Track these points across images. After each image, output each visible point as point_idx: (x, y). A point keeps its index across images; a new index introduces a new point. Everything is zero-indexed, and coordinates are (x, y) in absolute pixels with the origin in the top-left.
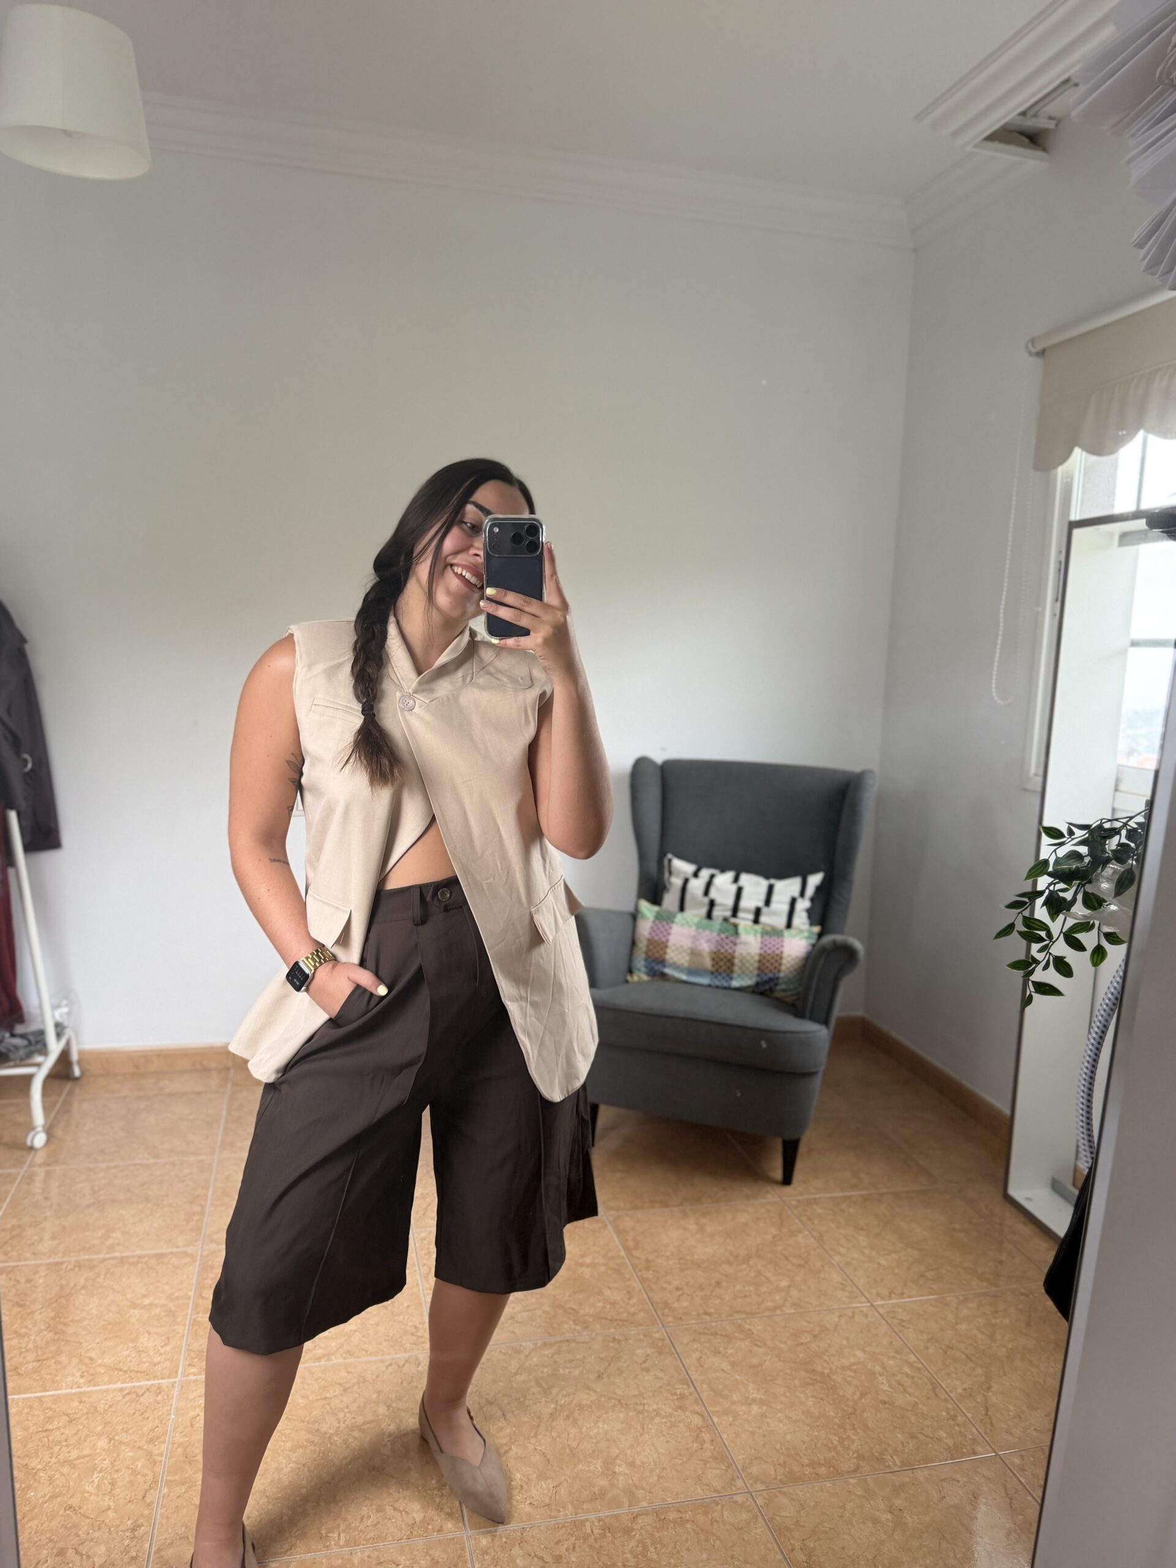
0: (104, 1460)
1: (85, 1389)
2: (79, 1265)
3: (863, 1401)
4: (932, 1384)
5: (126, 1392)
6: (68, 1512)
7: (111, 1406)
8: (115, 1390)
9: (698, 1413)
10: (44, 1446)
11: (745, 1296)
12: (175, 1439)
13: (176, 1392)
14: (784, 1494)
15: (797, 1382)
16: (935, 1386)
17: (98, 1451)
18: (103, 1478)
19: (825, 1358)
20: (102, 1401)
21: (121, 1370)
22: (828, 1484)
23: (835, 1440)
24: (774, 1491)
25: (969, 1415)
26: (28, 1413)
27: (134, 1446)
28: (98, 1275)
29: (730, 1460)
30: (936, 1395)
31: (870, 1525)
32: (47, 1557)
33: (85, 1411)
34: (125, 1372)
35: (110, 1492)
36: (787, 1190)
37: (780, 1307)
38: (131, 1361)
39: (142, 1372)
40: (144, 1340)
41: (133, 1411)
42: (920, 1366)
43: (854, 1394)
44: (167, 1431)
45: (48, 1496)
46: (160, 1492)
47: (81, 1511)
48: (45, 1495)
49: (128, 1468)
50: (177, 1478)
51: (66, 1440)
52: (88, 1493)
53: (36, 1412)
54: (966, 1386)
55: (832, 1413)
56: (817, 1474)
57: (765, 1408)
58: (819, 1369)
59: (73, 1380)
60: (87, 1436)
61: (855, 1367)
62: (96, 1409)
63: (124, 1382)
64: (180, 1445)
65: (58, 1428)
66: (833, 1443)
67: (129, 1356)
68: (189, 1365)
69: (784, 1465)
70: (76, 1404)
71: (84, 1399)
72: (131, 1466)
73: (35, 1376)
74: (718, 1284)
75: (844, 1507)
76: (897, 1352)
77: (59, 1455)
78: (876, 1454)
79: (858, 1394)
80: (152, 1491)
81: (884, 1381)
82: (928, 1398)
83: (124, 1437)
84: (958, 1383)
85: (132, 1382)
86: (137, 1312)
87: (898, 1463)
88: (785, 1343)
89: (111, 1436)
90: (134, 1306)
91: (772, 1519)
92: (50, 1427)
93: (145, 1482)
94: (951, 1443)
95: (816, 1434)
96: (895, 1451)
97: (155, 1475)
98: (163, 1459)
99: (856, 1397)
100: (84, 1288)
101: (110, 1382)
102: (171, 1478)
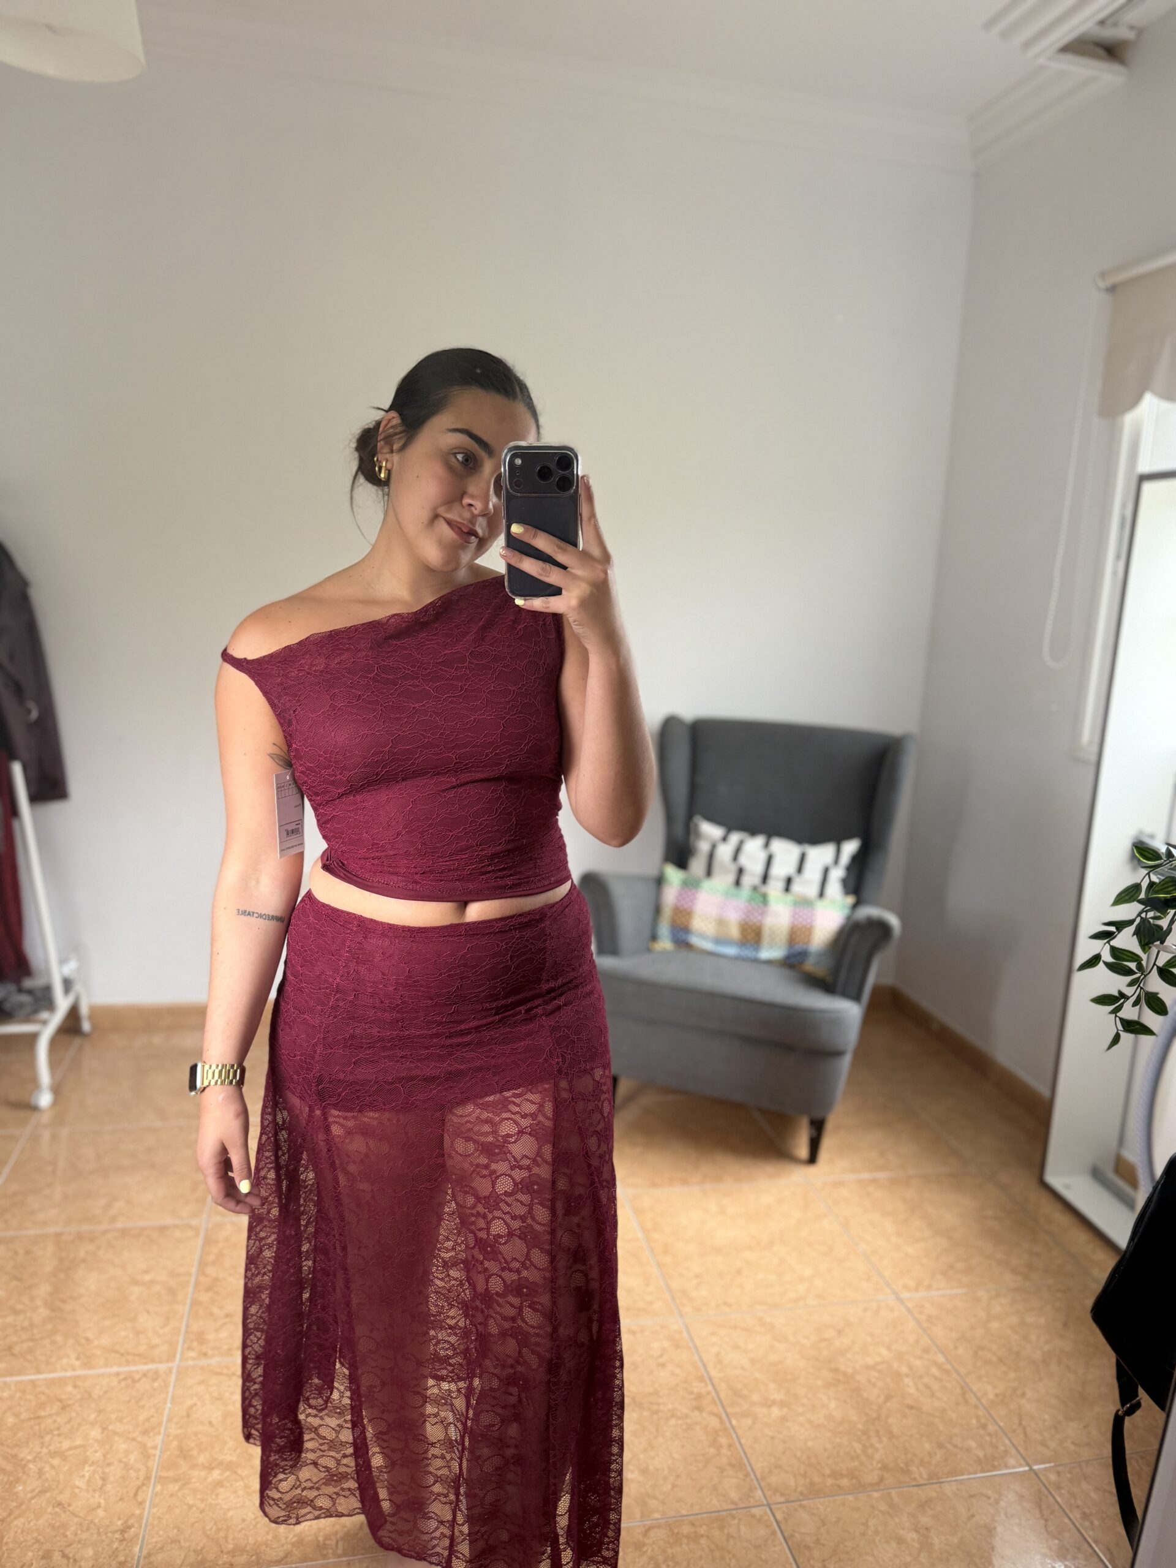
0: (96, 1452)
1: (80, 1372)
2: (80, 1237)
3: (889, 1404)
4: (962, 1388)
5: (122, 1377)
6: (57, 1509)
7: (106, 1392)
8: (111, 1374)
9: (715, 1415)
10: (35, 1434)
11: (768, 1286)
12: (171, 1431)
13: (173, 1377)
14: (803, 1507)
15: (819, 1383)
16: (965, 1389)
17: (91, 1441)
18: (94, 1472)
19: (849, 1356)
20: (97, 1387)
21: (117, 1352)
22: (850, 1498)
23: (858, 1447)
24: (793, 1504)
25: (1001, 1424)
26: (20, 1398)
27: (128, 1438)
28: (99, 1248)
29: (749, 1469)
30: (966, 1401)
31: (894, 1544)
32: (32, 1560)
33: (79, 1396)
34: (122, 1355)
35: (101, 1488)
36: (812, 1170)
37: (803, 1298)
38: (128, 1343)
39: (139, 1355)
40: (143, 1319)
41: (128, 1399)
42: (949, 1367)
43: (879, 1397)
44: (162, 1421)
45: (37, 1491)
46: (153, 1489)
47: (71, 1508)
48: (33, 1491)
49: (120, 1461)
50: (170, 1474)
51: (58, 1429)
52: (78, 1488)
53: (28, 1397)
54: (998, 1391)
55: (855, 1418)
56: (839, 1486)
57: (785, 1410)
58: (843, 1368)
59: (69, 1362)
60: (80, 1425)
61: (879, 1367)
62: (89, 1394)
63: (120, 1366)
64: (176, 1437)
65: (50, 1416)
66: (855, 1451)
67: (127, 1336)
68: (190, 1349)
69: (804, 1475)
70: (69, 1389)
71: (79, 1383)
72: (124, 1460)
73: (29, 1357)
74: (739, 1272)
75: (866, 1524)
76: (926, 1351)
77: (50, 1445)
78: (902, 1465)
79: (883, 1398)
80: (144, 1488)
81: (911, 1384)
82: (958, 1404)
83: (119, 1427)
84: (989, 1388)
85: (128, 1366)
86: (136, 1290)
87: (925, 1476)
88: (807, 1338)
89: (104, 1426)
90: (136, 1282)
91: (792, 1536)
92: (42, 1413)
93: (138, 1478)
94: (981, 1454)
95: (838, 1440)
96: (922, 1461)
97: (149, 1471)
98: (158, 1452)
99: (881, 1400)
100: (84, 1261)
101: (106, 1365)
102: (164, 1474)
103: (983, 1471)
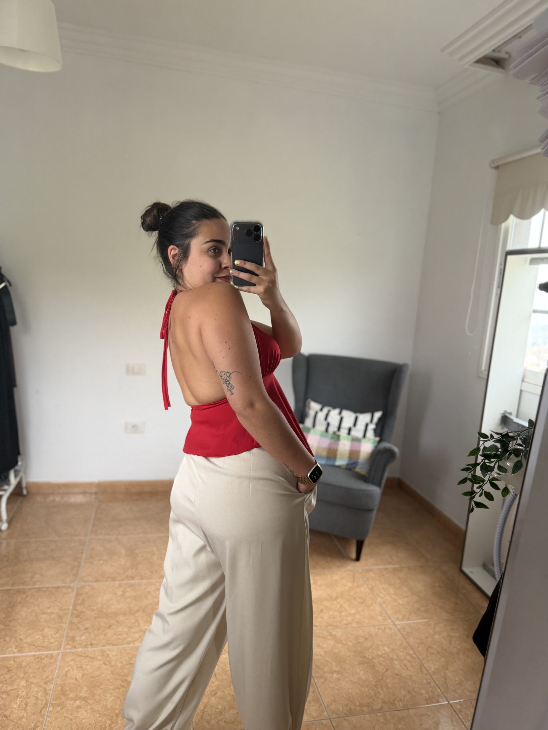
0: (23, 692)
1: (17, 655)
2: (19, 591)
3: (387, 673)
4: (420, 666)
5: (36, 657)
6: (4, 718)
7: (28, 664)
8: (31, 656)
11: (334, 618)
12: (58, 682)
13: (60, 657)
14: (346, 720)
15: (356, 663)
16: (421, 666)
17: (20, 687)
18: (22, 701)
19: (370, 650)
20: (25, 661)
21: (34, 645)
22: (368, 716)
23: (372, 693)
24: (341, 718)
25: (437, 682)
27: (38, 685)
28: (27, 596)
30: (422, 671)
33: (16, 666)
34: (37, 647)
35: (25, 709)
36: (357, 564)
37: (350, 623)
38: (40, 641)
39: (44, 647)
40: (46, 630)
41: (38, 667)
42: (415, 656)
43: (383, 669)
44: (54, 678)
46: (49, 709)
47: (10, 718)
49: (34, 696)
50: (57, 702)
51: (6, 681)
52: (14, 708)
54: (436, 667)
55: (372, 679)
56: (363, 711)
57: (340, 675)
58: (367, 656)
59: (11, 650)
60: (16, 679)
61: (384, 656)
62: (21, 665)
63: (35, 652)
64: (60, 685)
65: (2, 675)
66: (371, 695)
67: (39, 638)
68: (67, 644)
69: (347, 705)
70: (12, 662)
71: (16, 660)
72: (36, 696)
74: (322, 611)
75: (374, 728)
76: (405, 648)
77: (2, 688)
78: (391, 701)
79: (385, 670)
80: (45, 709)
81: (397, 664)
82: (418, 673)
83: (33, 680)
84: (432, 665)
85: (39, 652)
86: (44, 616)
87: (402, 706)
88: (351, 642)
89: (27, 680)
90: (44, 613)
93: (42, 704)
94: (427, 696)
95: (363, 689)
96: (400, 700)
97: (47, 701)
98: (51, 692)
99: (384, 671)
100: (20, 603)
101: (29, 652)
102: (54, 702)
103: (427, 704)
